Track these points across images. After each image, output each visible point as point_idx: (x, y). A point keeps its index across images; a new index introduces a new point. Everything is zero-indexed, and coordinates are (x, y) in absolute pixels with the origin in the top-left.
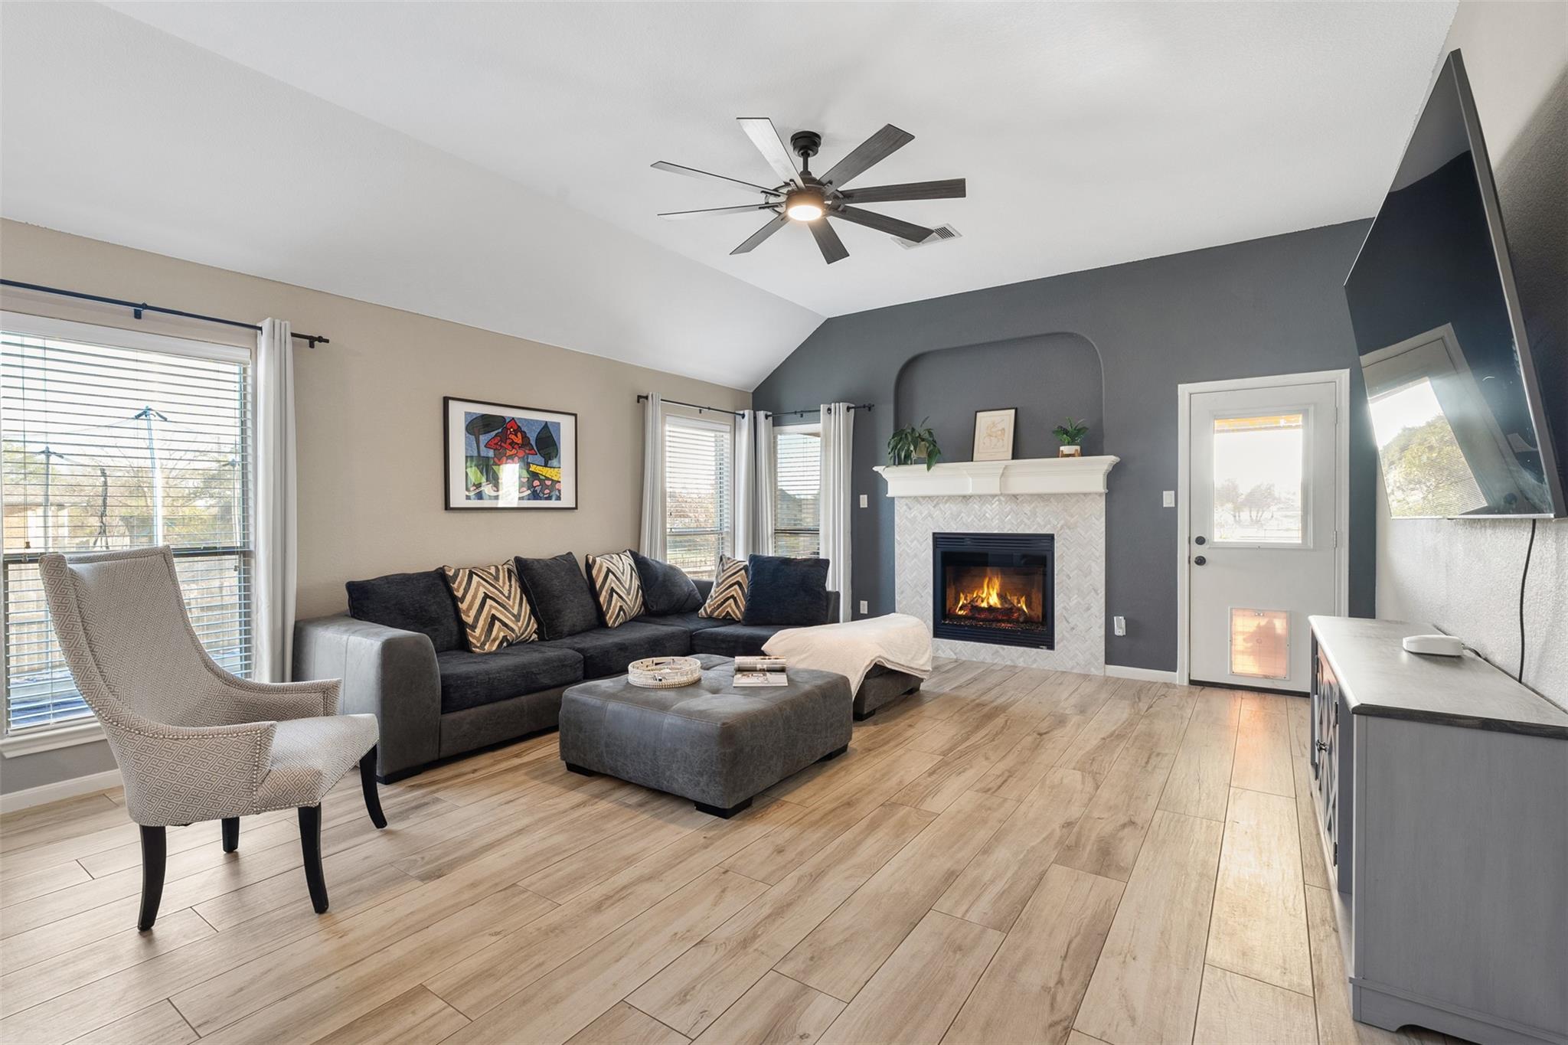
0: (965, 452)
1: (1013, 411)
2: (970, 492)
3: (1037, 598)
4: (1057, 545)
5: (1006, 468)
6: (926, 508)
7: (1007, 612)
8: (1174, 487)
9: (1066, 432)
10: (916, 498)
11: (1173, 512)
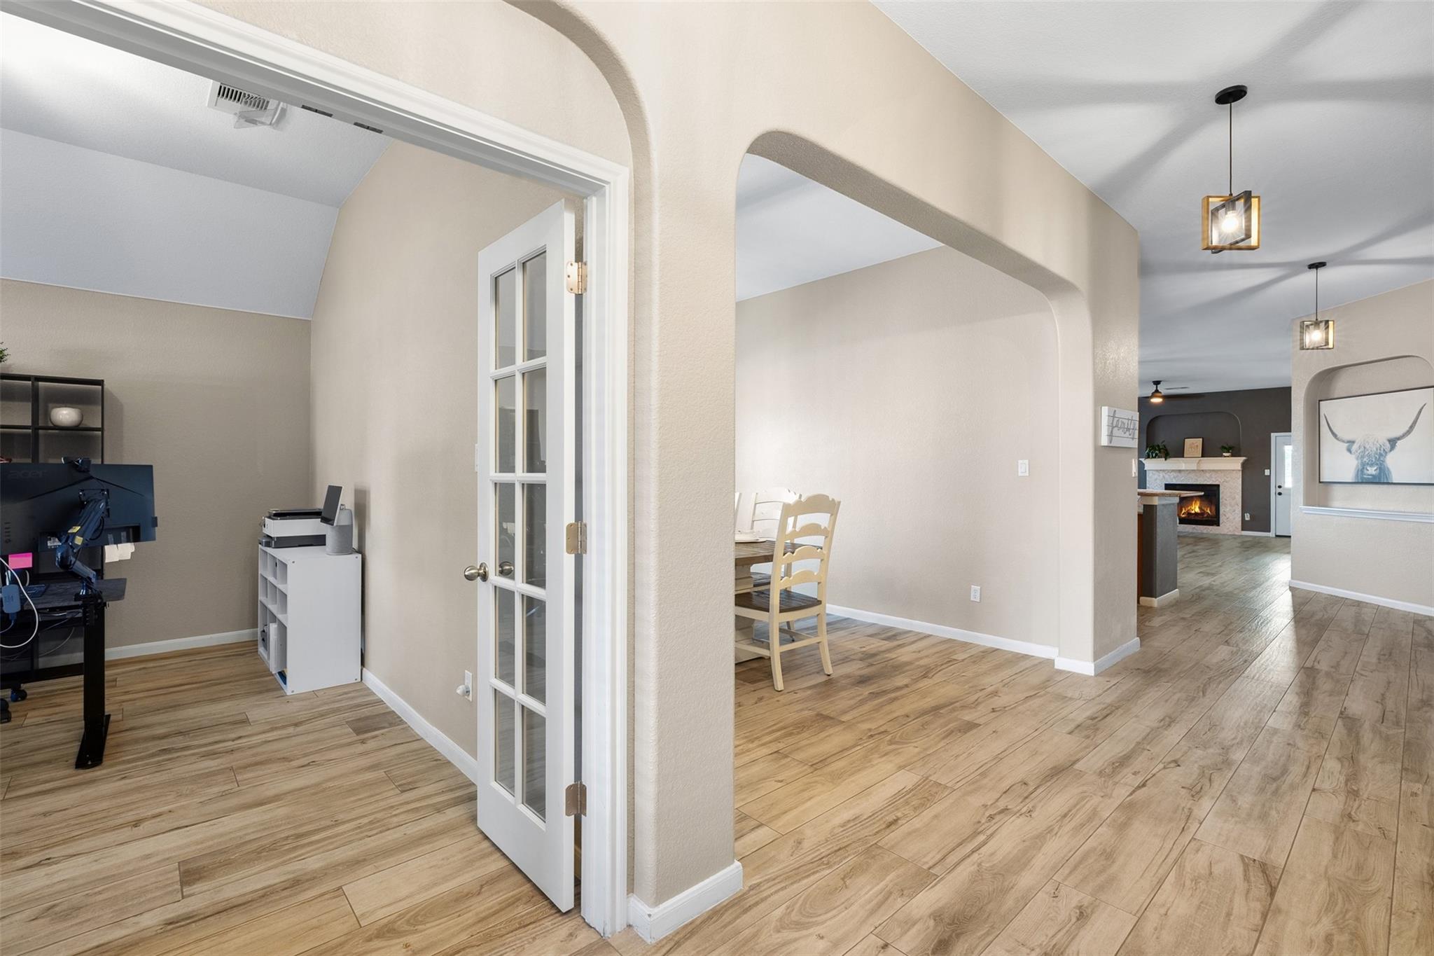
0: (1180, 453)
1: (1201, 439)
2: (1183, 468)
3: (1214, 508)
4: (1221, 488)
5: (1200, 461)
6: (1161, 474)
7: (1202, 513)
8: (1269, 468)
9: (1225, 448)
10: (1157, 471)
11: (1269, 477)
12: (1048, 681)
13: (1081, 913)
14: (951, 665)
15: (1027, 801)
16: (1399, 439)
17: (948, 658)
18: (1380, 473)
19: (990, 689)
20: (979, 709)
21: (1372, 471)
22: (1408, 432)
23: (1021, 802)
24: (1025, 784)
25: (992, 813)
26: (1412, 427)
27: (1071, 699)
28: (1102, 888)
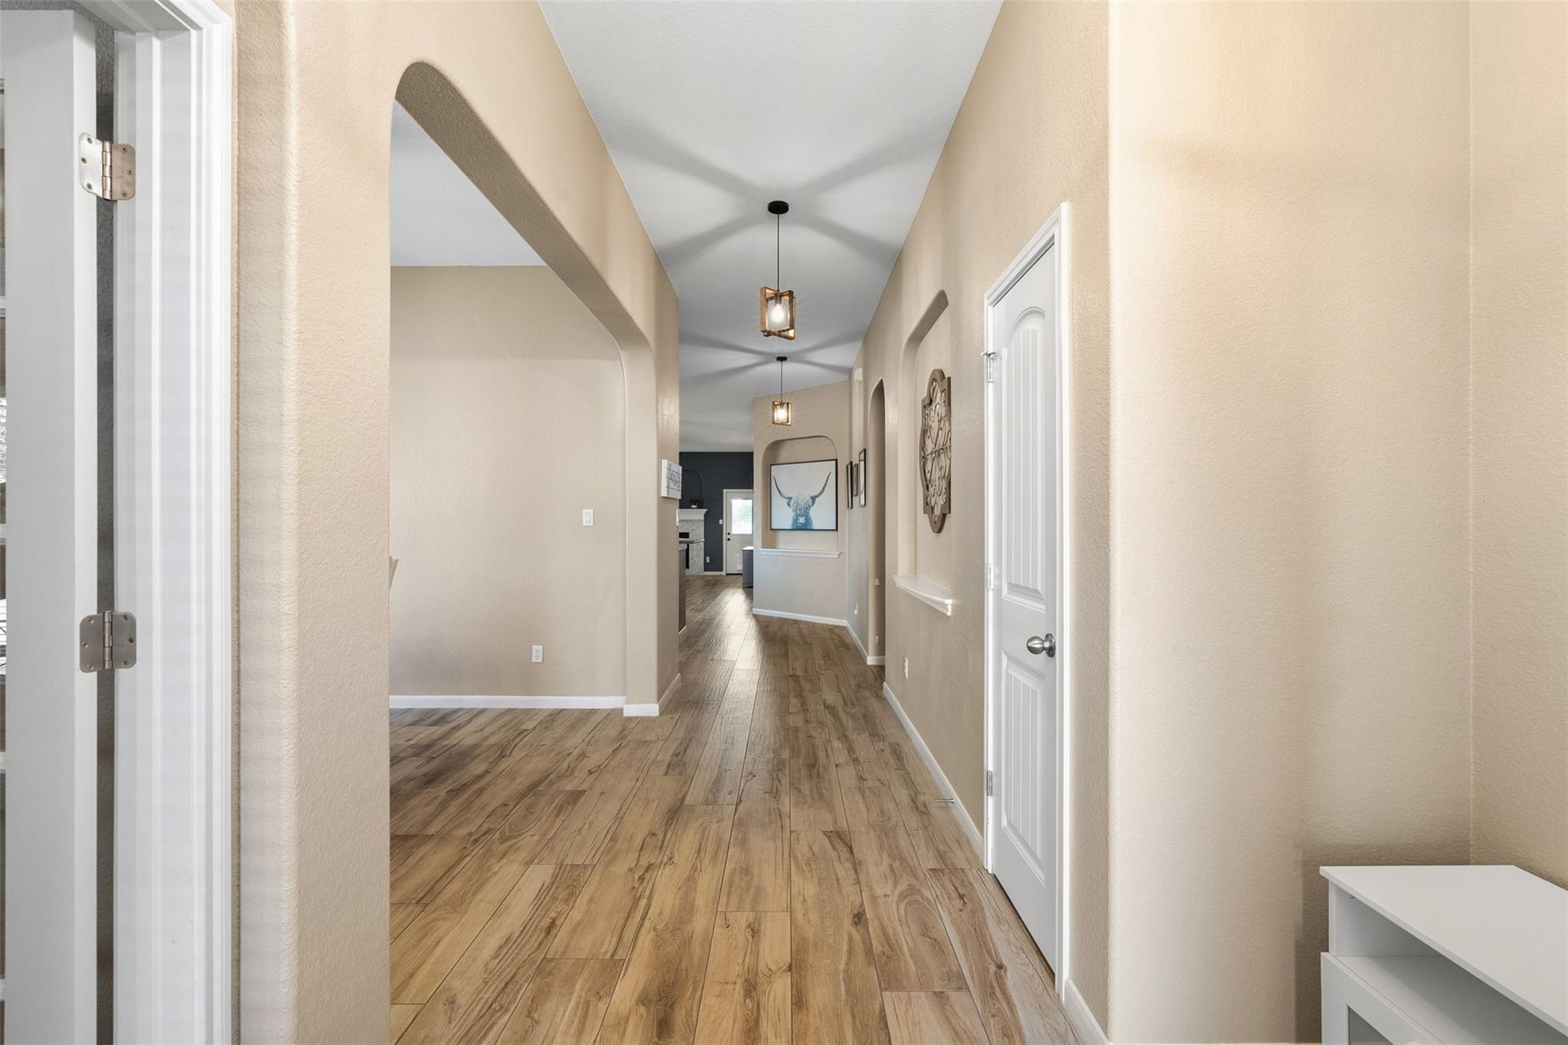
8: (722, 519)
9: (693, 501)
11: (722, 525)
12: (624, 730)
13: (752, 930)
14: (524, 737)
15: (664, 849)
16: (817, 497)
17: (518, 729)
18: (806, 522)
19: (576, 752)
20: (576, 774)
21: (802, 520)
22: (822, 492)
23: (660, 853)
24: (654, 834)
25: (640, 874)
26: (824, 488)
27: (651, 742)
28: (756, 901)
